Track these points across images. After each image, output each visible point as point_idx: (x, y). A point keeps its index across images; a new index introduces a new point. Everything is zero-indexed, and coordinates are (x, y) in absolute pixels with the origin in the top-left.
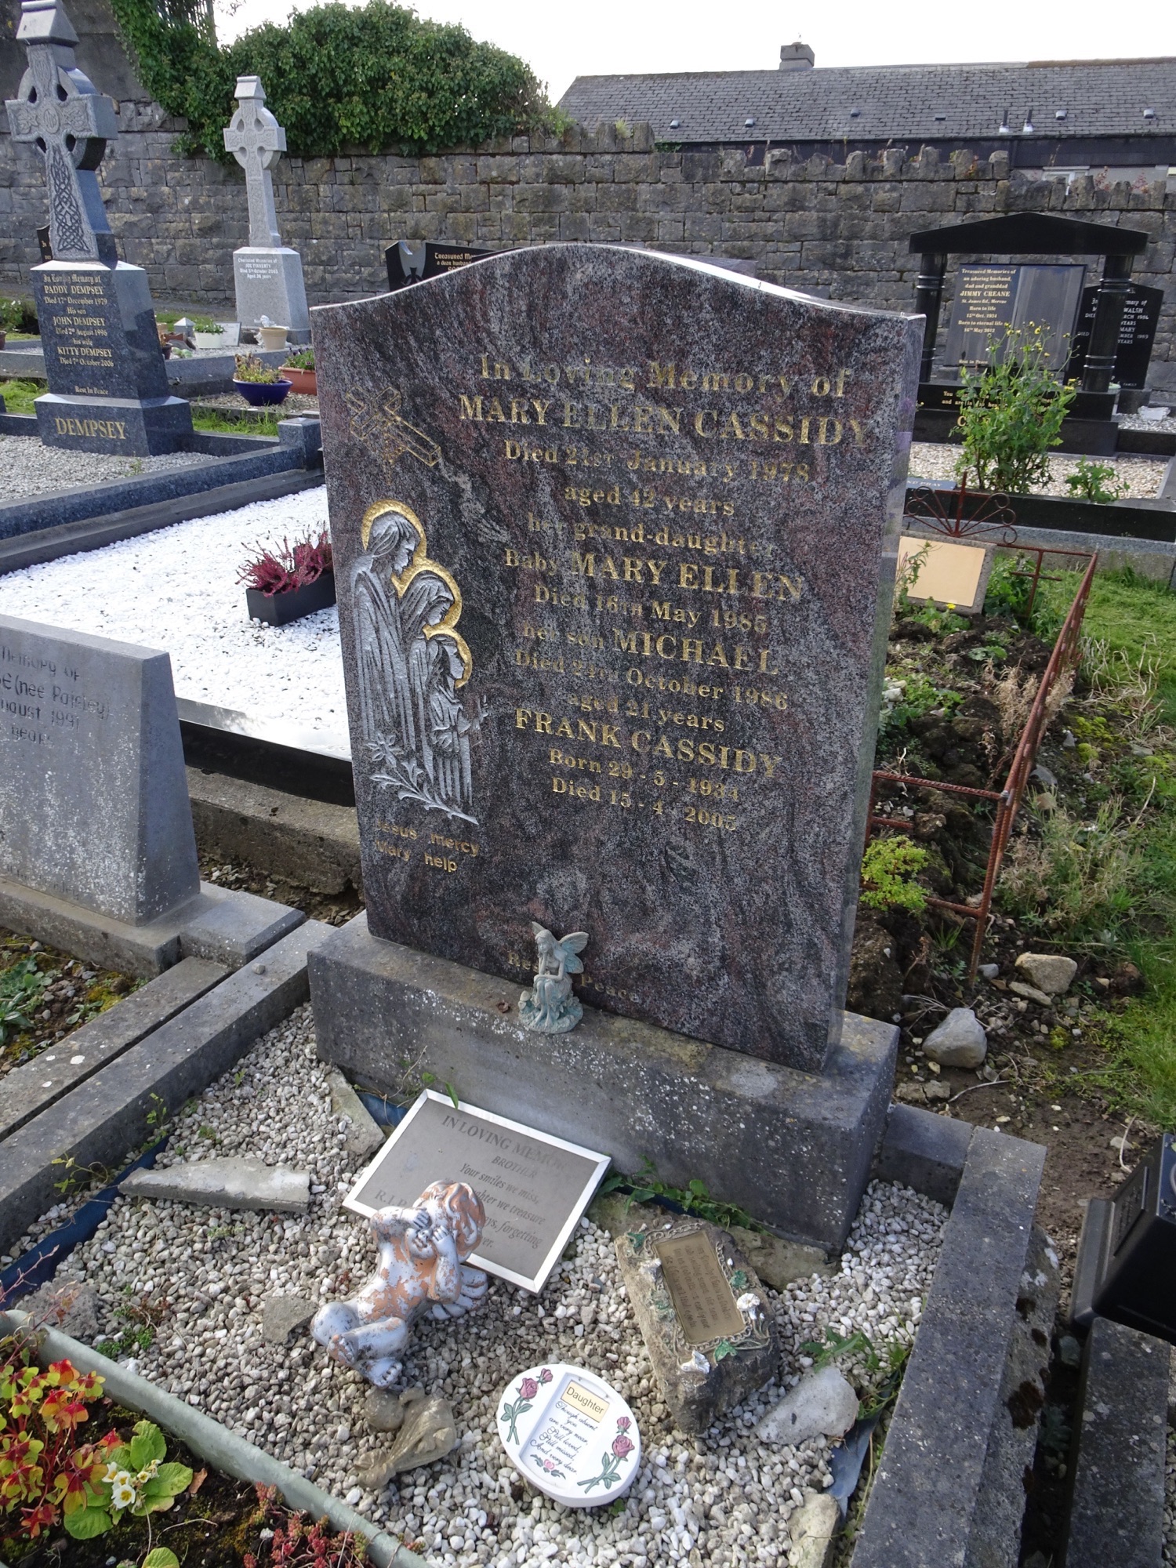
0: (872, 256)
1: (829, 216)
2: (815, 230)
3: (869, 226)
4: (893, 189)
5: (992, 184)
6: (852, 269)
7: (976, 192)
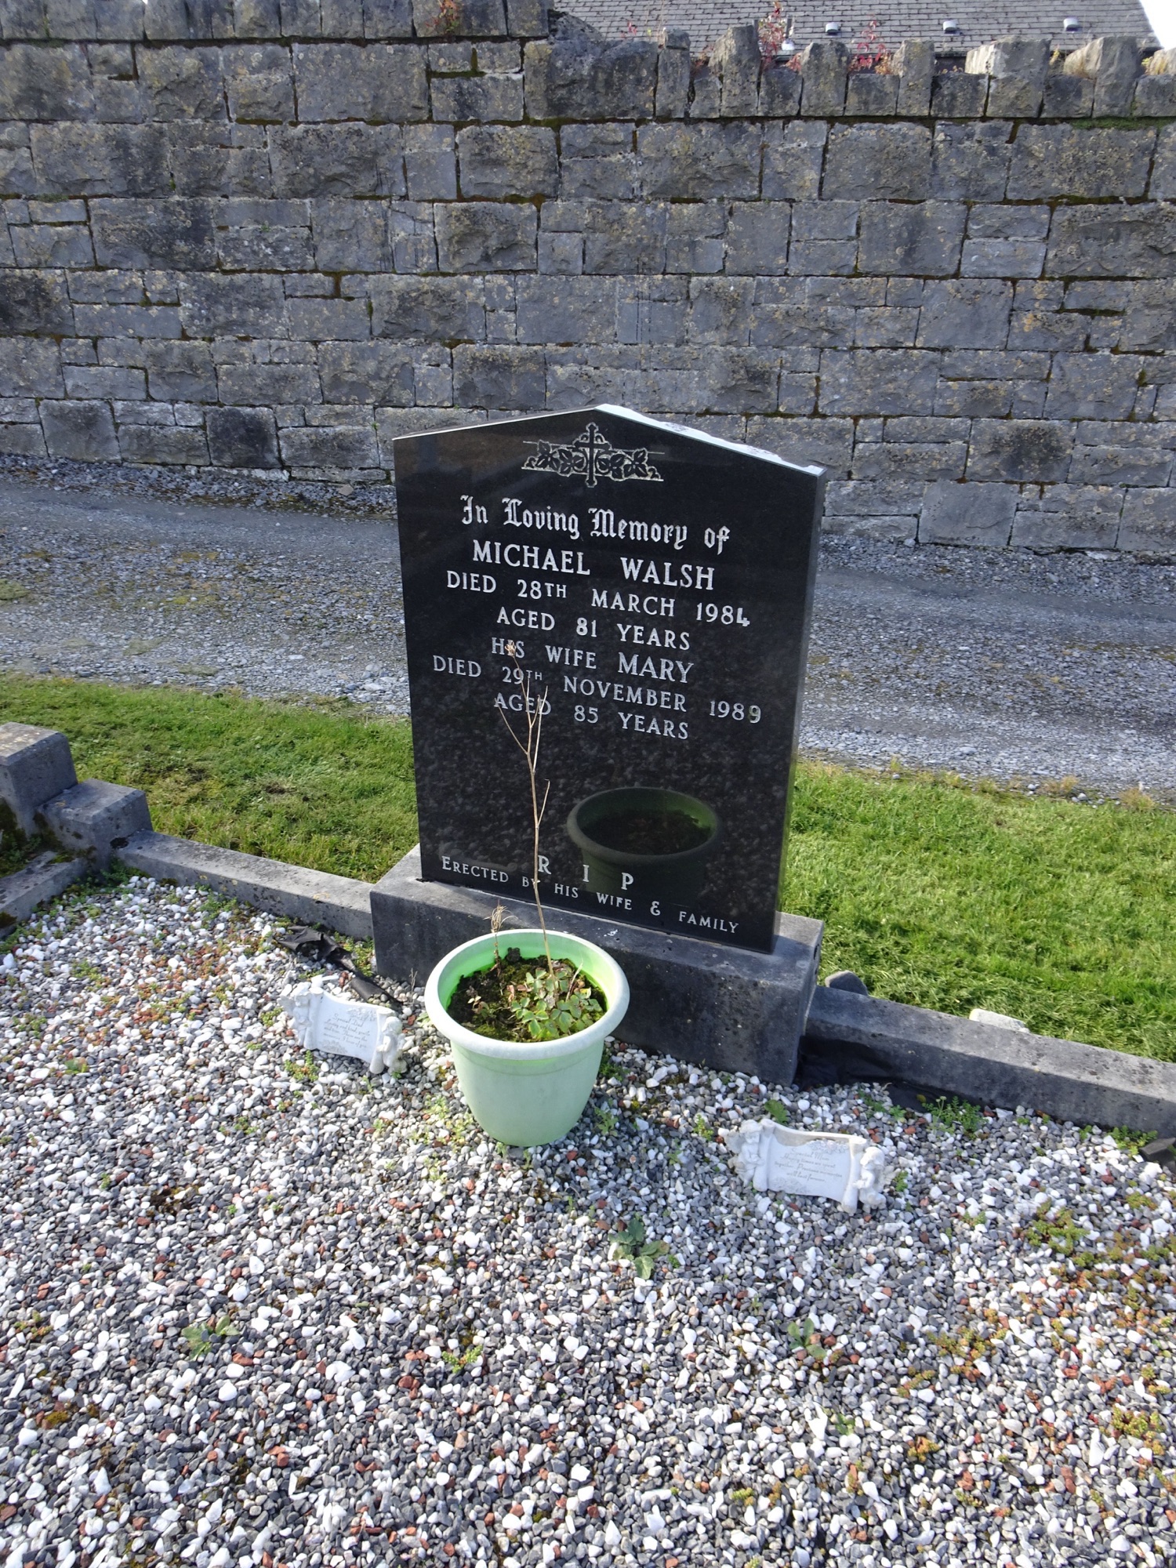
0: (260, 237)
1: (134, 132)
2: (107, 171)
3: (233, 160)
4: (272, 64)
5: (509, 49)
6: (218, 267)
7: (476, 72)
